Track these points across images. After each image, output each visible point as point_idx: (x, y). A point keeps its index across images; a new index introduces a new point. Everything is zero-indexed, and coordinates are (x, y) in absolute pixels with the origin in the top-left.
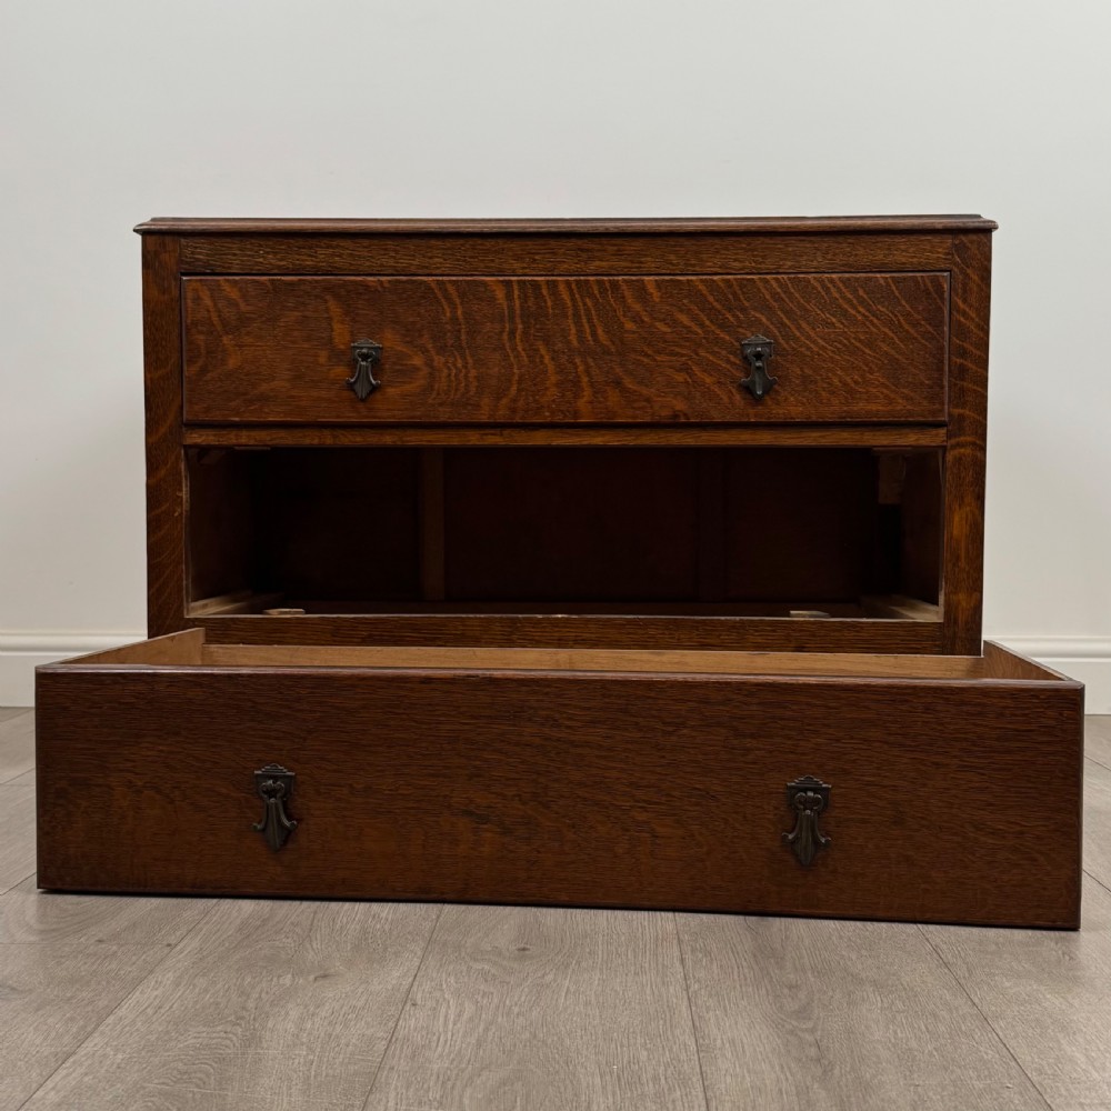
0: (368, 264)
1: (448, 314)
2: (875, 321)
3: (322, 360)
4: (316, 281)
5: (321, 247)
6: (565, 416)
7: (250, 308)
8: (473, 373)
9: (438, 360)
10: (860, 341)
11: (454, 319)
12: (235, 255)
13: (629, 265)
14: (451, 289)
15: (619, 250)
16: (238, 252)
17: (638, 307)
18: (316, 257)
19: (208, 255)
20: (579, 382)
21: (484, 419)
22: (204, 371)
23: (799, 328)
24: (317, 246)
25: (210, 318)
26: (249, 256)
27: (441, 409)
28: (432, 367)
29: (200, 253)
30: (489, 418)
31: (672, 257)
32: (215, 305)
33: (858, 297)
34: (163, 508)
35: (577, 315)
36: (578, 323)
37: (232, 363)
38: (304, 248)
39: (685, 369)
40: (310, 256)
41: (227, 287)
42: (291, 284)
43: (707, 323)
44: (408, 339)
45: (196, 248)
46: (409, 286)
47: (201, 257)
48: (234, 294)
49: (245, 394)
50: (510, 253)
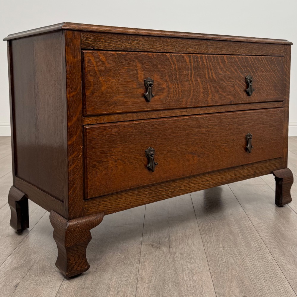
0: (148, 47)
1: (173, 68)
2: (272, 71)
3: (135, 86)
4: (133, 54)
5: (133, 40)
6: (205, 104)
7: (109, 65)
8: (180, 89)
9: (171, 85)
10: (269, 77)
11: (175, 69)
12: (102, 42)
13: (219, 51)
14: (174, 58)
15: (217, 46)
16: (103, 41)
17: (222, 65)
18: (130, 44)
19: (92, 41)
20: (208, 91)
21: (184, 106)
22: (93, 92)
23: (257, 73)
24: (131, 40)
25: (95, 69)
26: (107, 42)
27: (172, 103)
28: (169, 88)
29: (89, 40)
30: (185, 106)
31: (229, 49)
32: (97, 64)
33: (268, 64)
34: (75, 154)
35: (208, 69)
36: (208, 71)
37: (103, 89)
38: (126, 40)
39: (233, 86)
40: (129, 43)
41: (101, 56)
42: (123, 55)
43: (238, 71)
44: (161, 77)
45: (87, 38)
46: (162, 57)
47: (89, 42)
48: (104, 59)
49: (108, 102)
50: (189, 45)
